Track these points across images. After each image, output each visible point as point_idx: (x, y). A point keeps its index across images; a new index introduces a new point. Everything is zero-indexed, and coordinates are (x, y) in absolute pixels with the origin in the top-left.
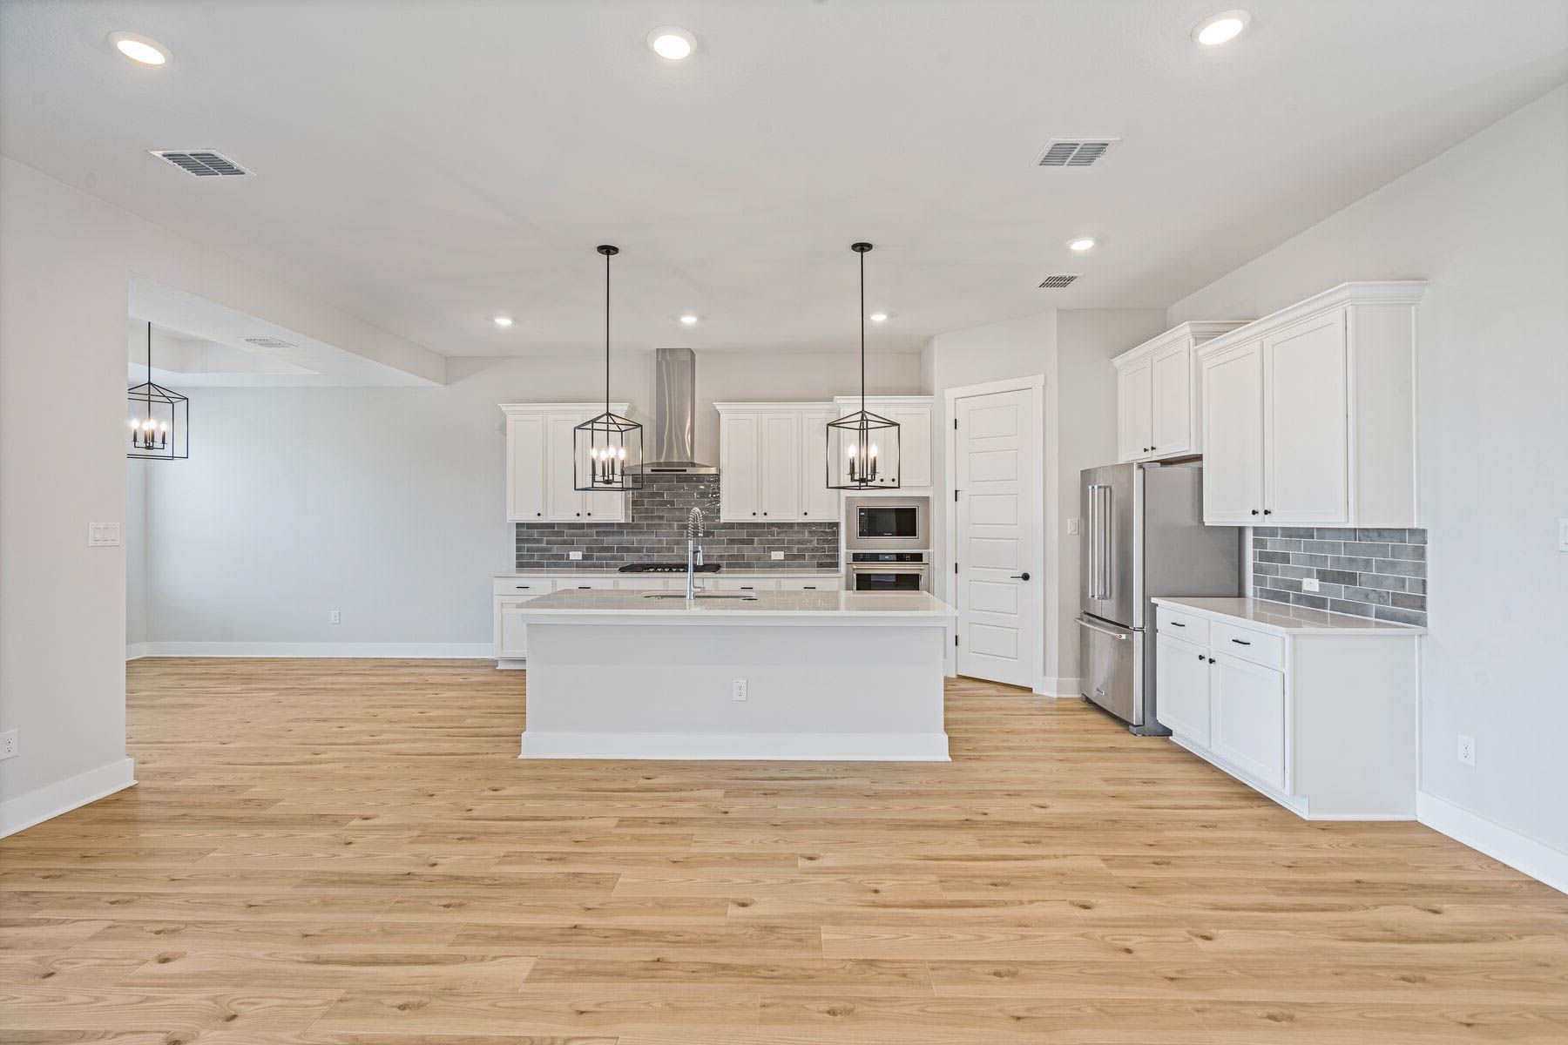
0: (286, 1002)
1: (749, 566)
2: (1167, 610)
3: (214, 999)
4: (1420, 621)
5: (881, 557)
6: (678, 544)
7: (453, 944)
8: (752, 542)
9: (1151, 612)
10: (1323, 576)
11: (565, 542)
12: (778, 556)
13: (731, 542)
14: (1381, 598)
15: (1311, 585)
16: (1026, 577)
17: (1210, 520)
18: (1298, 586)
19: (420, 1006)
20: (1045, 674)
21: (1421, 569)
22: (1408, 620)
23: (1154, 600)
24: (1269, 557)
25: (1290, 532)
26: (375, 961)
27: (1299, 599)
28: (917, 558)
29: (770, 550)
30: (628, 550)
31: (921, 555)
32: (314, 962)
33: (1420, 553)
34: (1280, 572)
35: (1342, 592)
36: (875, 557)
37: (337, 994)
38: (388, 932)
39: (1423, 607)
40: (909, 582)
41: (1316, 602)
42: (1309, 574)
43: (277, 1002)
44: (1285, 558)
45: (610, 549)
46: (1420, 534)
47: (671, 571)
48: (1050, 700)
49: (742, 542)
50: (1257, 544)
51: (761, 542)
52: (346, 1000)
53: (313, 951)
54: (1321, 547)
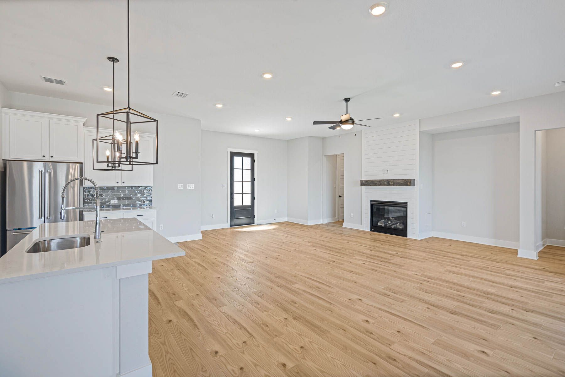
0: (339, 298)
3: (353, 305)
7: (303, 294)
10: (119, 199)
14: (140, 202)
15: (114, 202)
18: (109, 203)
19: (317, 287)
26: (319, 298)
27: (109, 206)
32: (332, 303)
34: (101, 200)
35: (126, 202)
37: (330, 295)
38: (313, 303)
41: (116, 206)
42: (114, 199)
43: (341, 299)
52: (328, 293)
53: (331, 306)
54: (118, 191)
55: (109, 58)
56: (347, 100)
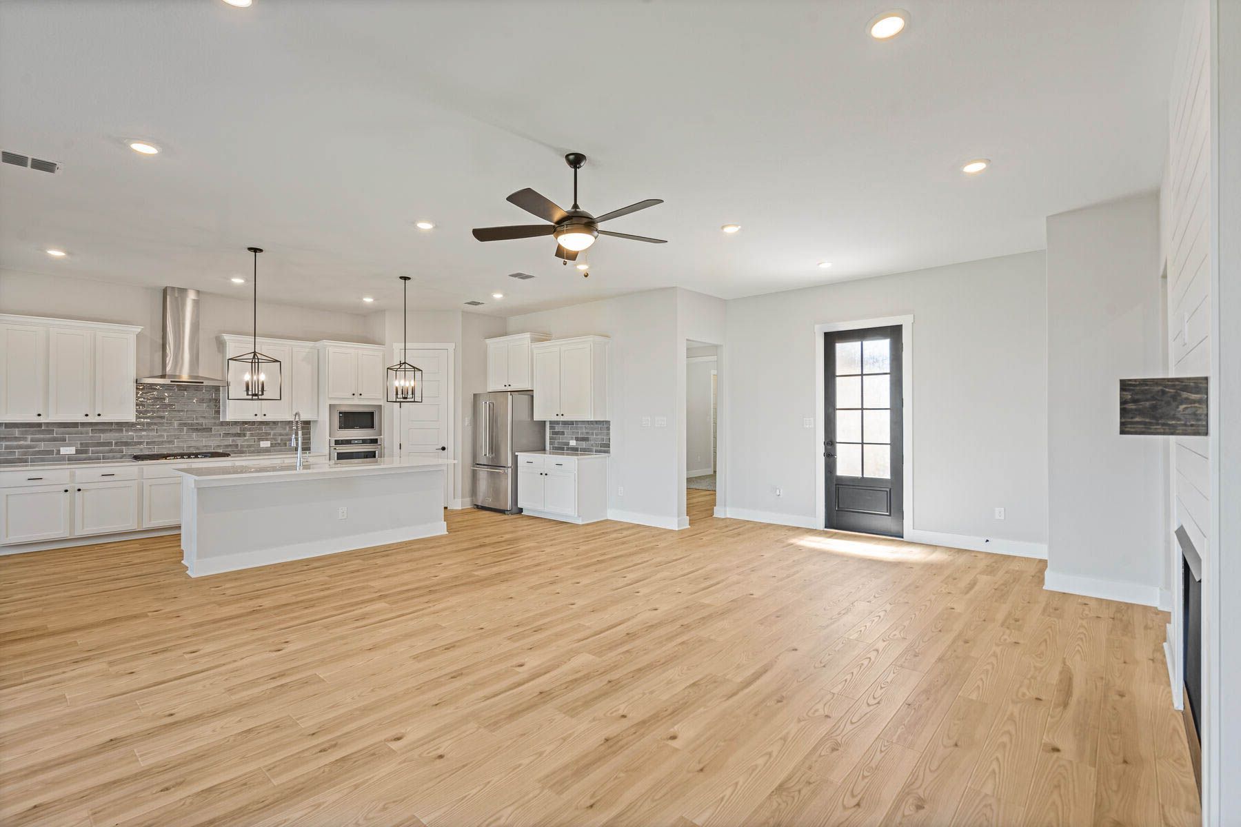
1: (242, 452)
2: (523, 456)
4: (608, 452)
5: (353, 442)
6: (178, 438)
8: (245, 435)
9: (515, 459)
10: (577, 439)
11: (55, 440)
12: (265, 444)
13: (227, 435)
14: (597, 445)
15: (573, 443)
16: (443, 449)
17: (536, 418)
18: (568, 444)
20: (454, 498)
21: (608, 434)
22: (605, 452)
23: (516, 454)
24: (557, 433)
25: (565, 423)
27: (568, 449)
28: (374, 441)
29: (260, 440)
30: (126, 444)
31: (377, 439)
33: (608, 429)
34: (561, 439)
35: (583, 445)
36: (348, 442)
39: (609, 447)
40: (372, 455)
41: (575, 449)
42: (572, 439)
44: (563, 433)
45: (110, 444)
46: (608, 422)
47: (189, 457)
48: (459, 510)
49: (239, 435)
50: (551, 428)
51: (252, 435)
54: (577, 428)
55: (401, 278)
56: (576, 160)
